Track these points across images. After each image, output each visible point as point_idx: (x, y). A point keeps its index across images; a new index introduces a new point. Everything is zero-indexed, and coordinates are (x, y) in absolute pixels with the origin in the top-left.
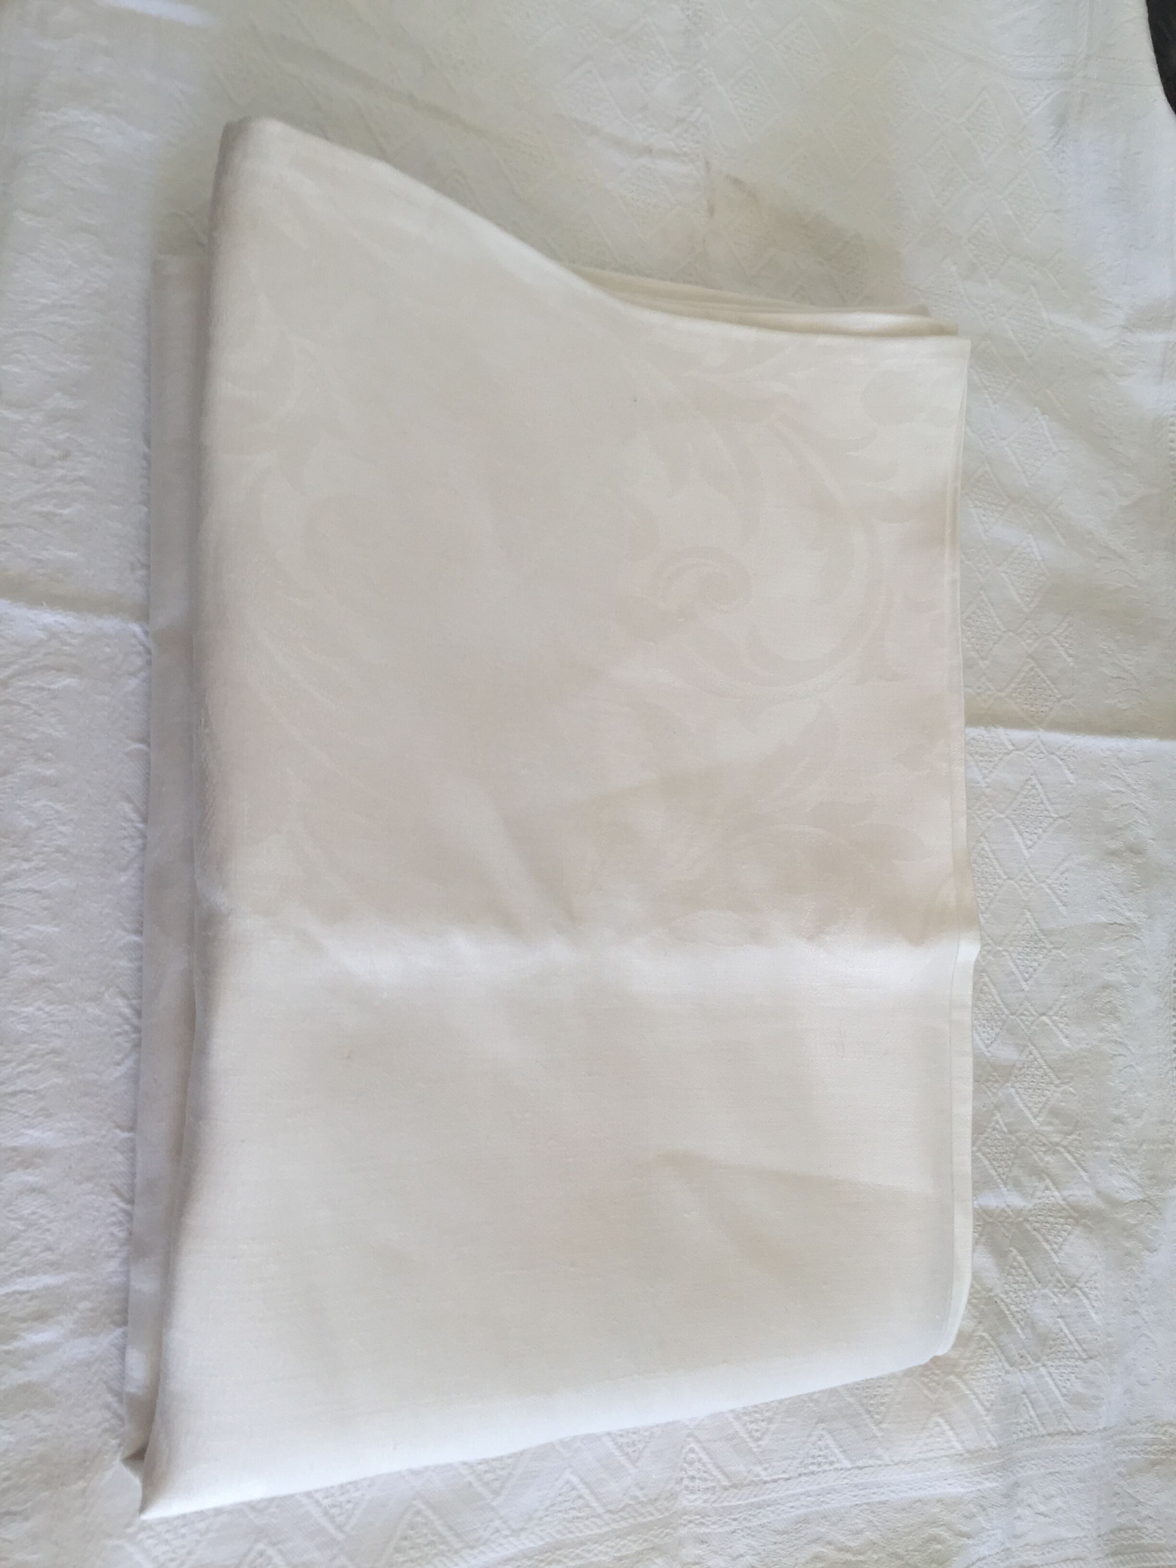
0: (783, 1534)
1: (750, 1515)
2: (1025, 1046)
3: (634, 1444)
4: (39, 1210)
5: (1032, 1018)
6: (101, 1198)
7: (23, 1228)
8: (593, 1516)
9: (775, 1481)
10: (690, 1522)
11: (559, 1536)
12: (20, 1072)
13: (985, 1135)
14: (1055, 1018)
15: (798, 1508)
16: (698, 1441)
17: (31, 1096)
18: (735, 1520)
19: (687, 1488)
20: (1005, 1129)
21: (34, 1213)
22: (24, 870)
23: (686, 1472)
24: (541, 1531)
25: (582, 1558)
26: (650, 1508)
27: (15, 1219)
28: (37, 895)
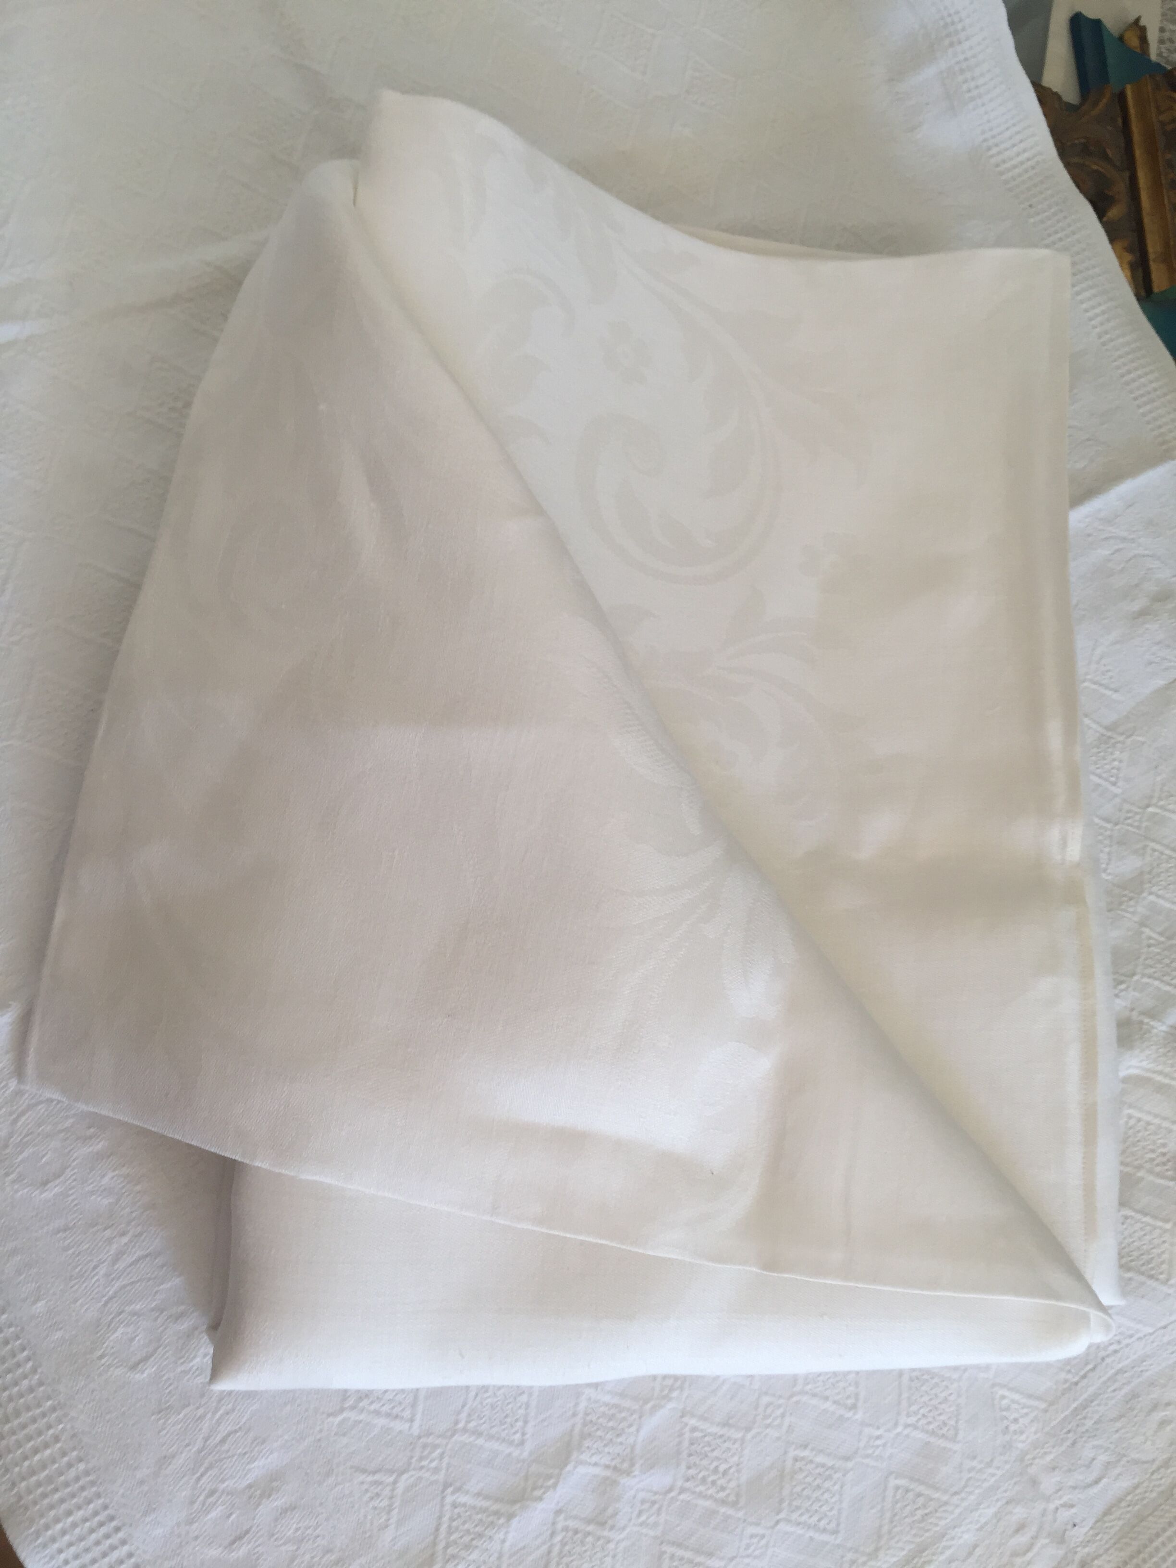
0: (1120, 1418)
1: (1080, 1419)
2: (1145, 847)
3: (945, 1424)
4: (300, 1525)
5: (1138, 817)
6: (347, 1485)
7: (295, 1547)
8: (940, 1507)
9: (1084, 1377)
10: (1034, 1458)
11: (918, 1540)
12: (218, 1420)
13: (1143, 957)
14: (1162, 803)
15: (1120, 1389)
16: (1003, 1386)
17: (238, 1434)
18: (1069, 1432)
19: (1015, 1432)
20: (1162, 939)
21: (297, 1530)
22: (126, 1244)
23: (1007, 1418)
24: (897, 1542)
25: (950, 1547)
26: (991, 1470)
27: (285, 1544)
28: (148, 1259)
